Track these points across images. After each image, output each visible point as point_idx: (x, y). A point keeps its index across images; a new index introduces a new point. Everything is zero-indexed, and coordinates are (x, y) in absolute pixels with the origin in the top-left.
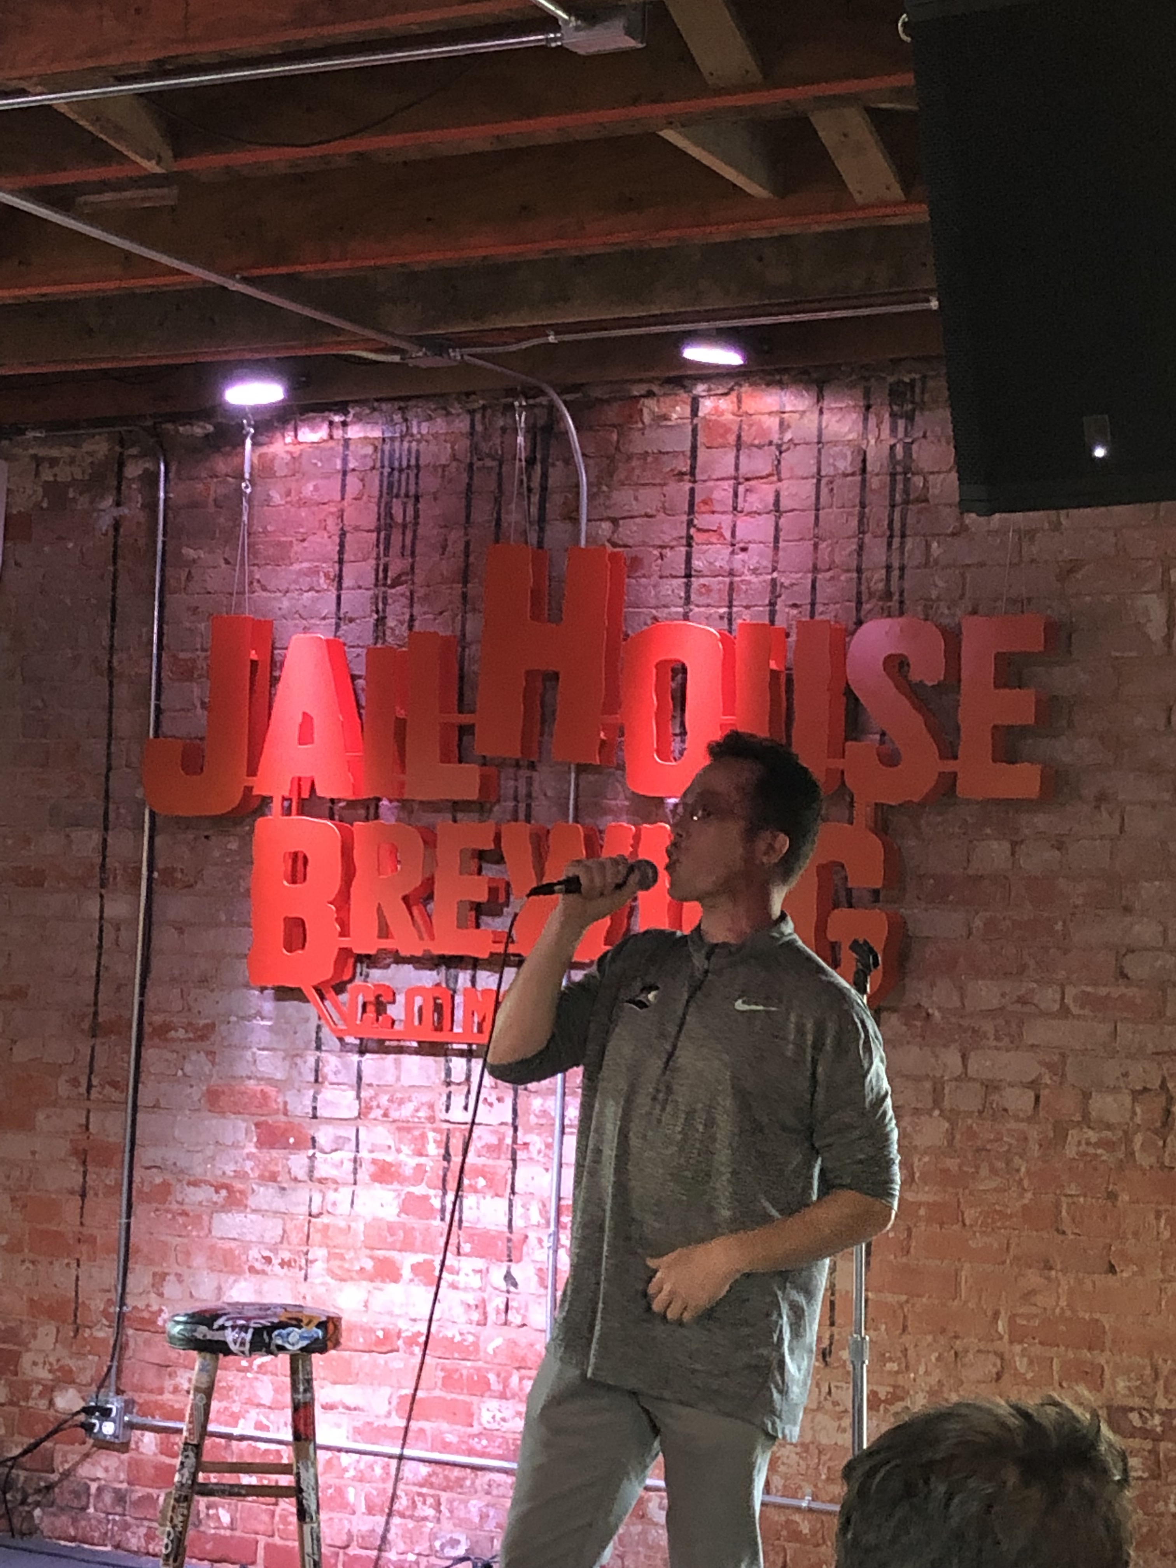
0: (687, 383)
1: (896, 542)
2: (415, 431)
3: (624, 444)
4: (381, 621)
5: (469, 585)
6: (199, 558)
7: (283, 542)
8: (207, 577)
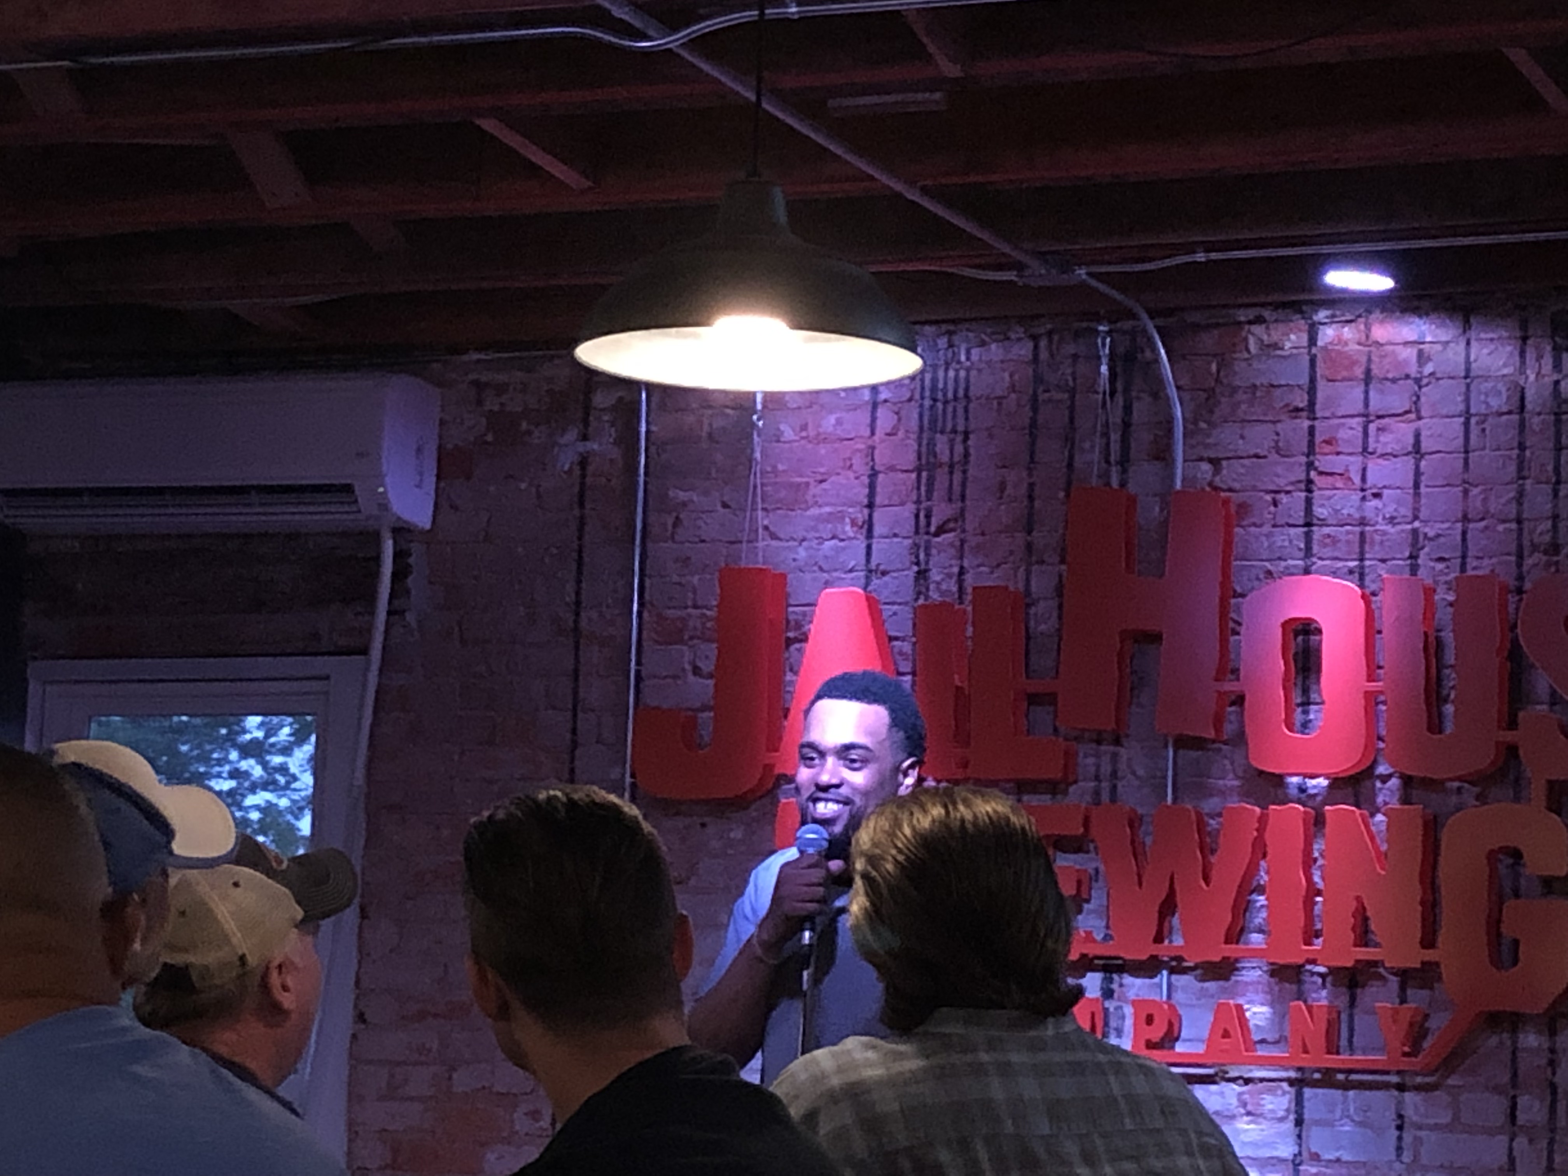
0: (1304, 308)
1: (1564, 489)
2: (963, 357)
3: (1226, 376)
5: (1034, 533)
6: (692, 501)
7: (799, 485)
8: (700, 523)
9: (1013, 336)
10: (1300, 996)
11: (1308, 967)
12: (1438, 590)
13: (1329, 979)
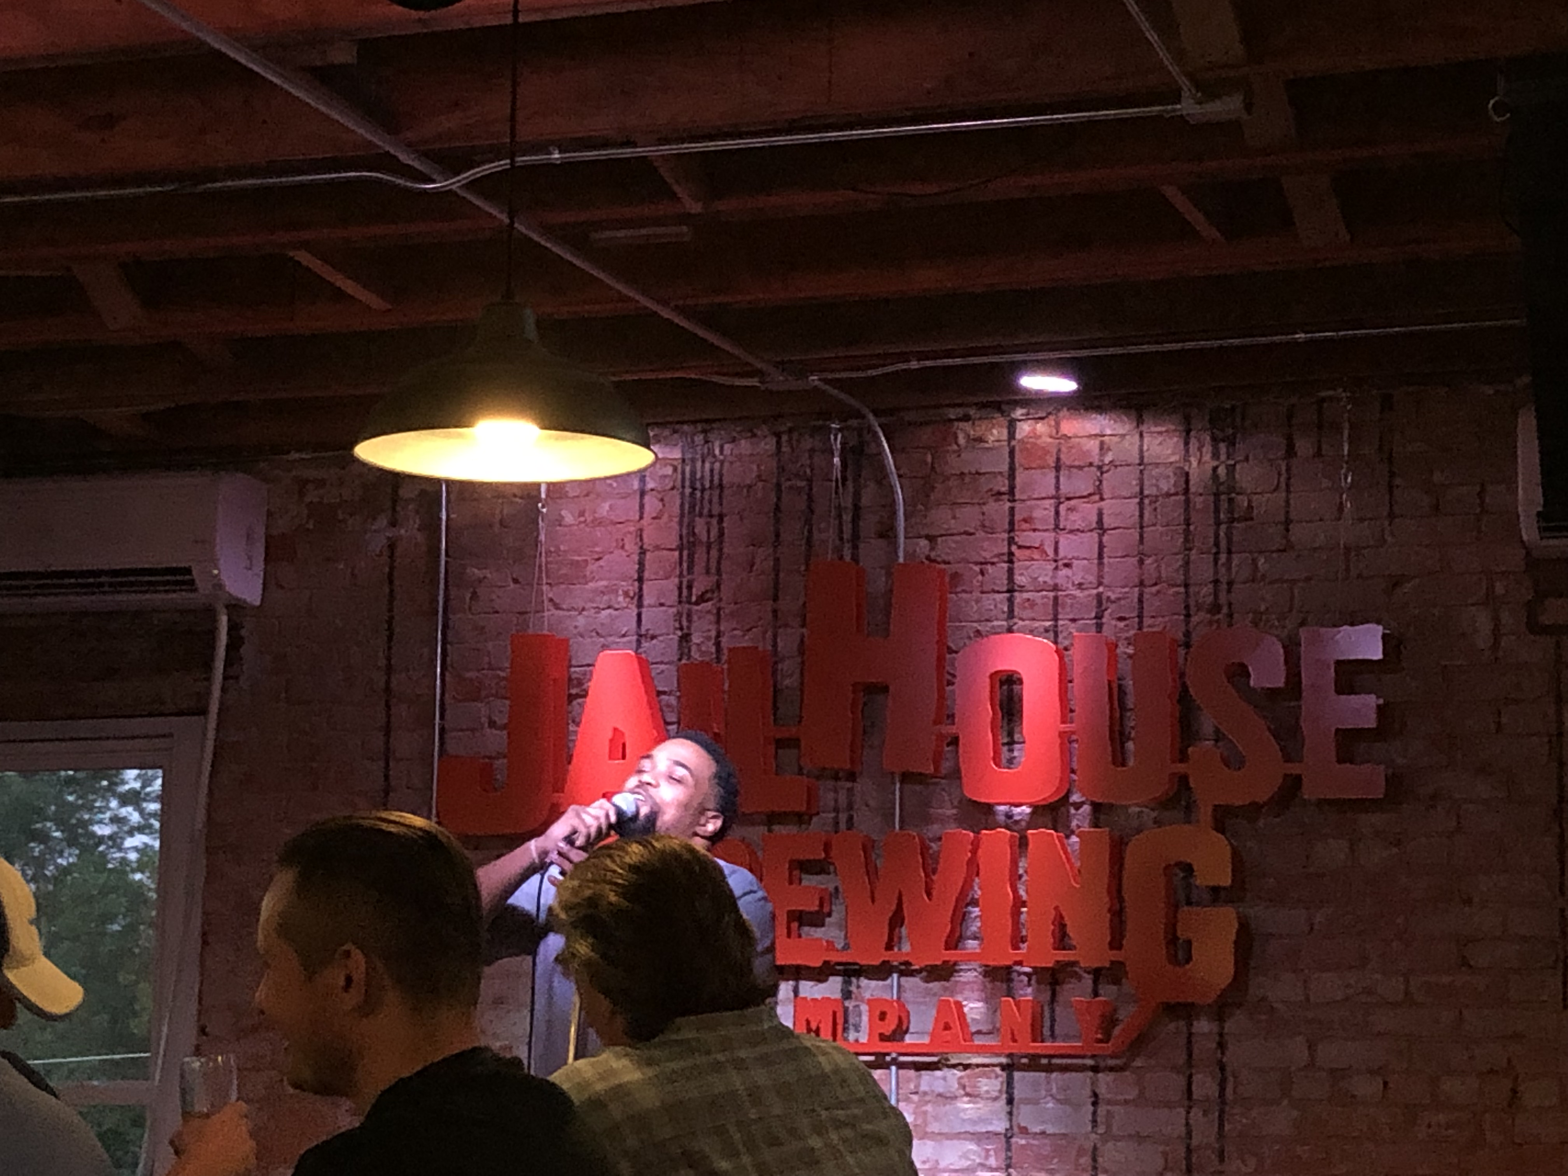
0: (1003, 407)
1: (1223, 557)
2: (717, 452)
3: (940, 466)
4: (685, 638)
5: (780, 602)
6: (485, 577)
7: (578, 561)
8: (494, 597)
9: (759, 433)
10: (1010, 993)
11: (1017, 968)
12: (1120, 644)
13: (1034, 978)
